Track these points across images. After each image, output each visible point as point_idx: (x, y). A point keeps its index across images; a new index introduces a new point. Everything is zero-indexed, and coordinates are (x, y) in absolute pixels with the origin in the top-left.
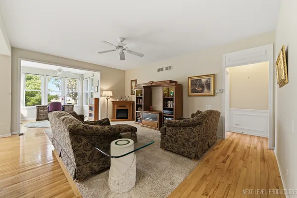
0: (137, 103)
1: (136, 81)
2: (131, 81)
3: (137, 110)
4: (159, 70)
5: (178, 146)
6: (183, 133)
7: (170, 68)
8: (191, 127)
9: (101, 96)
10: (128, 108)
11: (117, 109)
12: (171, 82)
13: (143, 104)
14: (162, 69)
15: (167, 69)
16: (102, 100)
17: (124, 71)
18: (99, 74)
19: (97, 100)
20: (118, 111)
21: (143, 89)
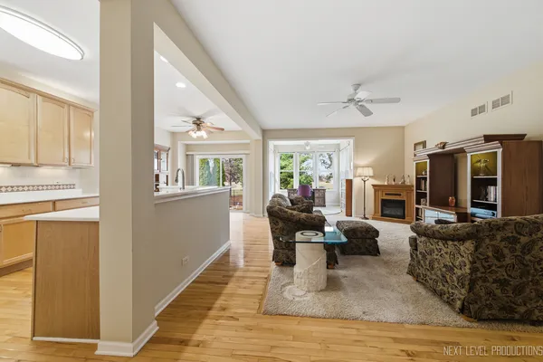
0: (417, 189)
1: (424, 144)
2: (416, 145)
3: (418, 202)
4: (474, 112)
5: (434, 277)
6: (442, 252)
7: (505, 100)
8: (456, 243)
9: (355, 176)
10: (405, 199)
11: (382, 200)
12: (488, 138)
13: (428, 191)
14: (482, 109)
15: (495, 105)
16: (357, 183)
17: (403, 128)
18: (352, 141)
19: (349, 183)
20: (385, 203)
21: (428, 161)
